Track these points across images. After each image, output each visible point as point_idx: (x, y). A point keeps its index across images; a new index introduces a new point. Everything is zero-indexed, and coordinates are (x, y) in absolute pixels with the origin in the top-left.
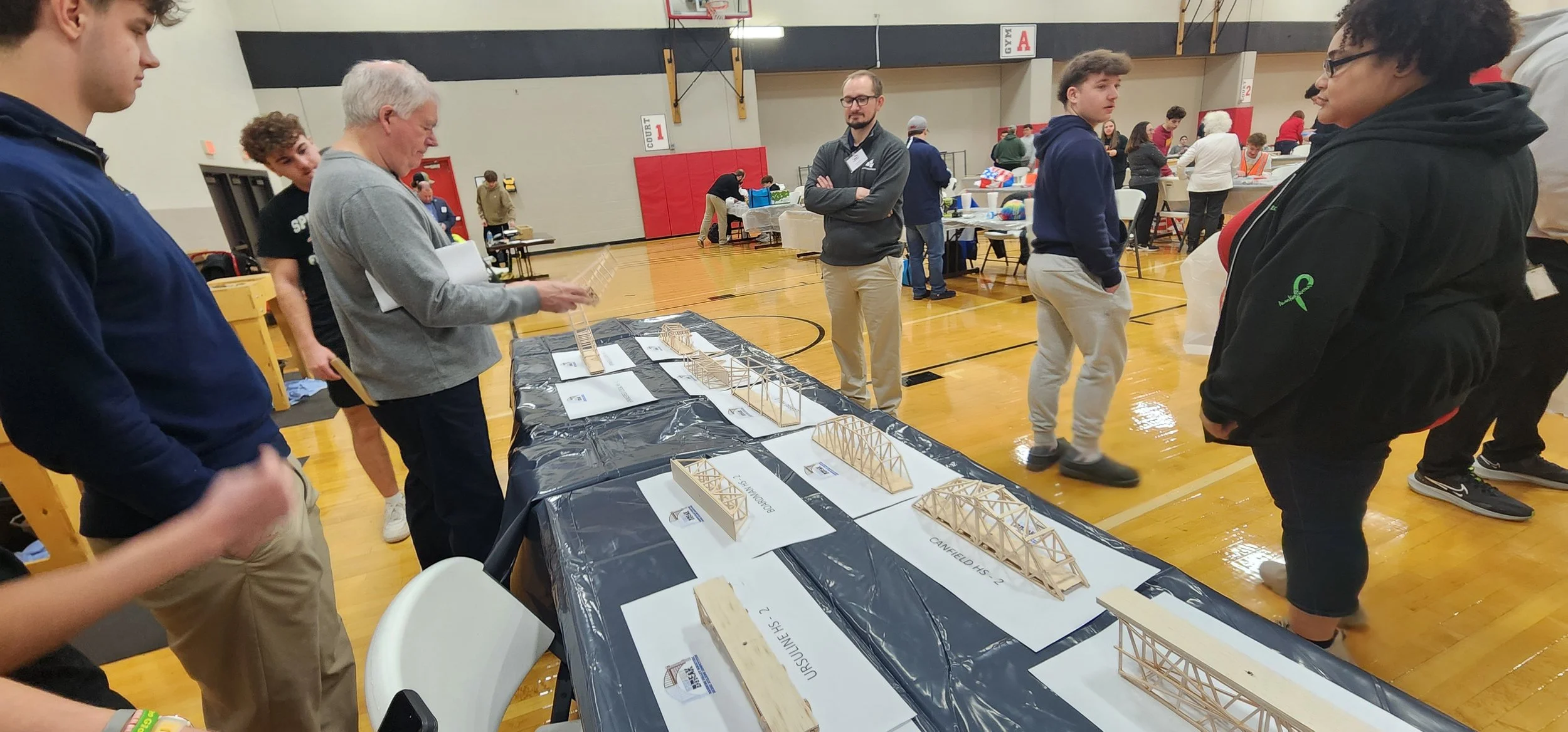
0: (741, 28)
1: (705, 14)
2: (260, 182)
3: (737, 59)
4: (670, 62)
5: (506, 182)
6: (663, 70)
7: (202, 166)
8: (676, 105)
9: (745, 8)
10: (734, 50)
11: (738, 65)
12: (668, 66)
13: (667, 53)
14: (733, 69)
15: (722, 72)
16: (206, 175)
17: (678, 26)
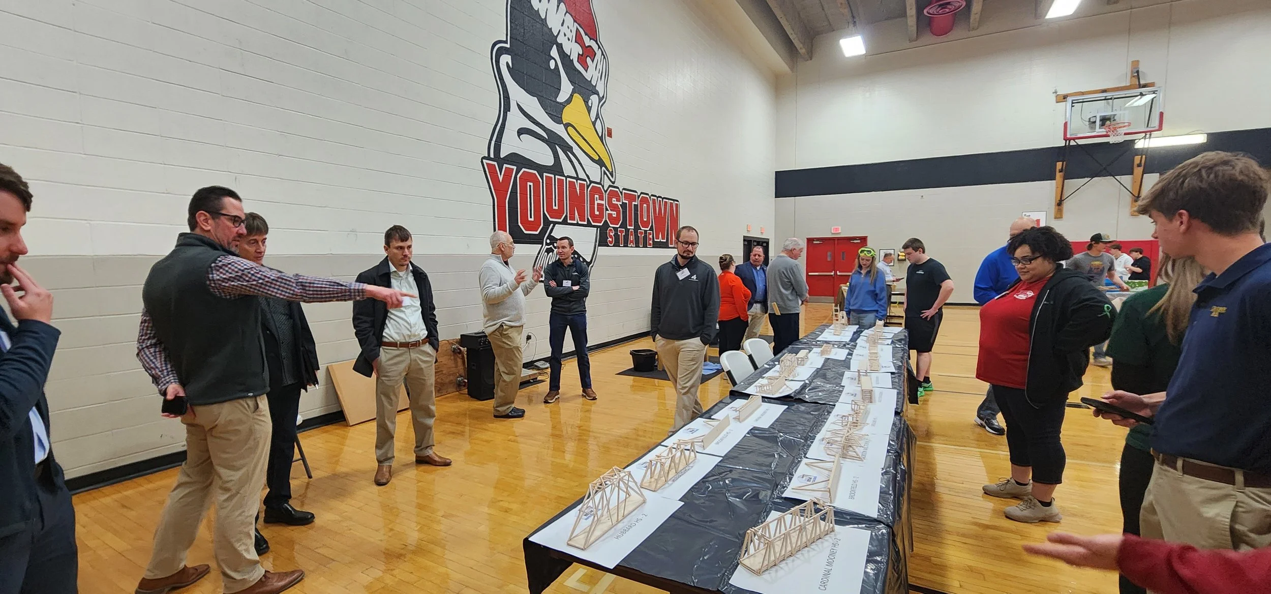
0: (1147, 140)
1: (1105, 133)
2: (765, 244)
3: (1139, 165)
4: (1061, 171)
5: (900, 254)
6: (1052, 178)
7: (744, 237)
8: (1060, 203)
9: (1155, 123)
10: (1137, 159)
11: (1138, 171)
12: (1059, 175)
13: (1059, 165)
14: (1132, 173)
15: (1116, 177)
16: (744, 240)
17: (1073, 143)
